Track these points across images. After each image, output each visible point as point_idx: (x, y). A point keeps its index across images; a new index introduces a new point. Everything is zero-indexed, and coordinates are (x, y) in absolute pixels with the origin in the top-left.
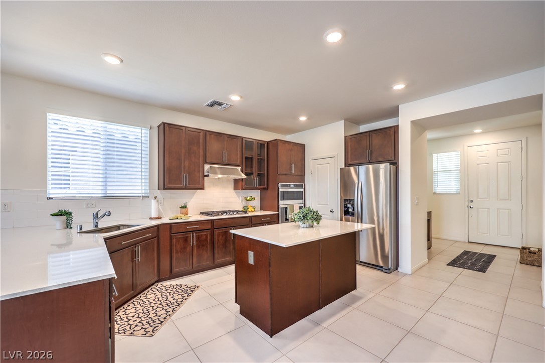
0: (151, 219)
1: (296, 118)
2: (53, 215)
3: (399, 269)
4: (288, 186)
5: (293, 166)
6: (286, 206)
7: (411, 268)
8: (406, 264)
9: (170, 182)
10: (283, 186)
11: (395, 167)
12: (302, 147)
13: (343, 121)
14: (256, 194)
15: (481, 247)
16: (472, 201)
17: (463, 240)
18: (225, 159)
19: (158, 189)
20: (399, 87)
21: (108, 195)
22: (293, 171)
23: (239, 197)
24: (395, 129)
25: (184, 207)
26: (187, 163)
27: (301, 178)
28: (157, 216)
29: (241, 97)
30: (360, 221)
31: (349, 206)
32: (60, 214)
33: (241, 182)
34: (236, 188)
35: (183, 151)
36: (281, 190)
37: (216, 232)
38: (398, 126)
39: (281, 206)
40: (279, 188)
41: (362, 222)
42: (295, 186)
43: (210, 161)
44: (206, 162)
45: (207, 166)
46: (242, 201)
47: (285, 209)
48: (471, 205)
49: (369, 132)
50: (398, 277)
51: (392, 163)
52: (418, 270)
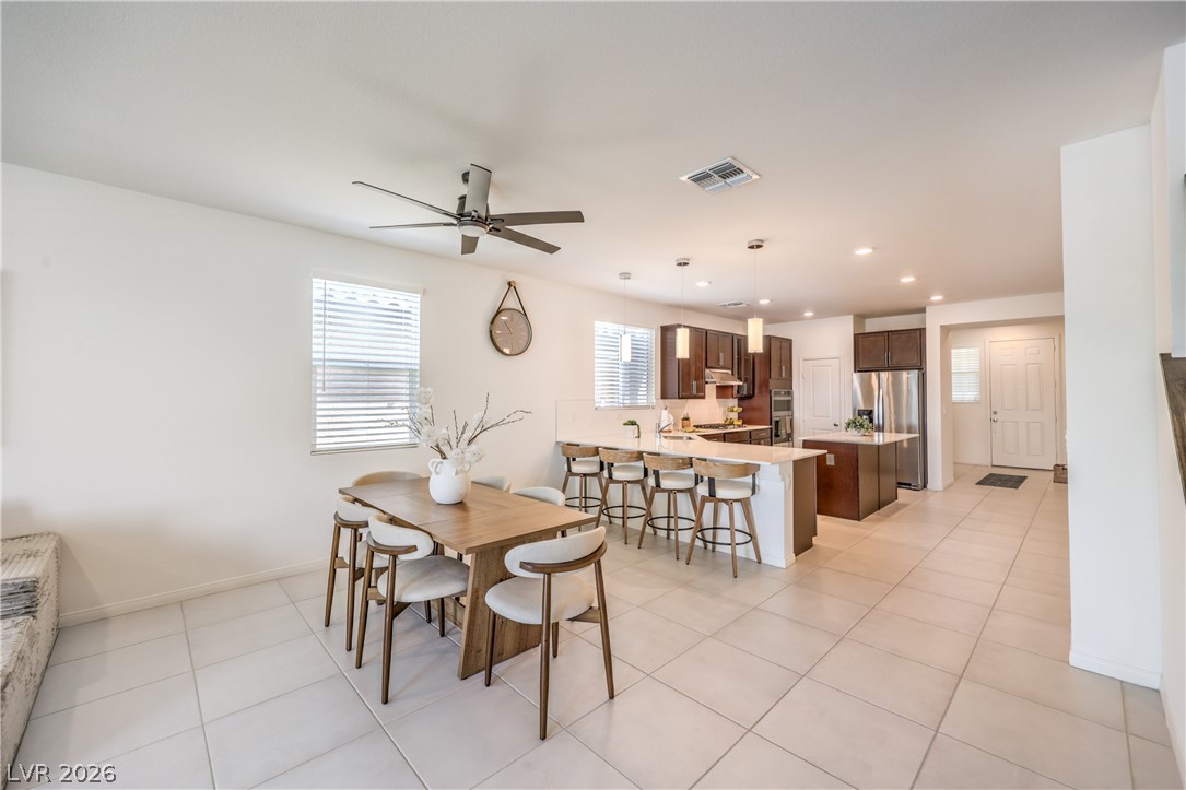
1: (800, 312)
2: (625, 424)
3: (928, 486)
4: (780, 393)
5: (782, 367)
6: (778, 419)
7: (943, 484)
8: (936, 482)
9: (683, 391)
10: (775, 394)
11: (921, 372)
12: (790, 342)
13: (851, 316)
14: (734, 403)
15: (1009, 470)
16: (995, 413)
17: (984, 463)
18: (722, 363)
19: (662, 398)
20: (936, 298)
22: (783, 375)
23: (721, 407)
24: (921, 332)
25: (687, 419)
26: (694, 369)
27: (787, 384)
28: (668, 429)
34: (718, 397)
36: (773, 398)
38: (925, 328)
39: (774, 419)
40: (771, 396)
42: (786, 394)
43: (709, 364)
44: (707, 367)
45: (707, 371)
46: (724, 412)
47: (777, 422)
48: (994, 417)
49: (888, 332)
50: (930, 493)
51: (919, 369)
52: (947, 488)
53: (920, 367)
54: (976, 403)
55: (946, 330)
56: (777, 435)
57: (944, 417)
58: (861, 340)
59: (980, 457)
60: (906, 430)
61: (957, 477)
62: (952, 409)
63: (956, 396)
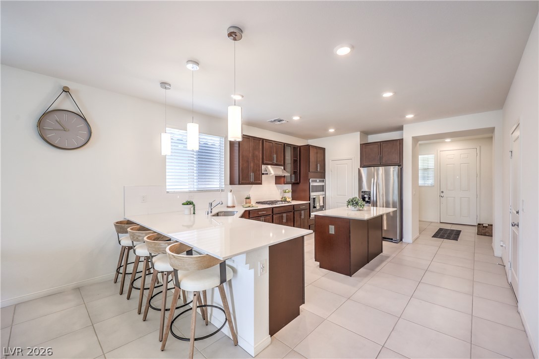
0: (228, 207)
1: (326, 130)
2: (183, 204)
3: (403, 240)
4: (316, 181)
5: (319, 165)
6: (315, 197)
7: (412, 238)
8: (408, 236)
9: (243, 180)
10: (312, 181)
11: (400, 168)
12: (323, 150)
13: (359, 133)
14: (289, 187)
15: (450, 225)
16: (442, 192)
17: (436, 221)
18: (275, 161)
19: (230, 184)
20: (410, 116)
21: (199, 189)
22: (319, 170)
23: (278, 190)
24: (401, 141)
25: (248, 198)
26: (252, 165)
27: (322, 175)
28: (232, 205)
29: (300, 117)
30: (375, 205)
31: (365, 196)
32: (189, 203)
33: (283, 178)
34: (276, 183)
35: (250, 155)
36: (311, 184)
37: (274, 216)
38: (403, 139)
39: (311, 197)
40: (310, 183)
41: (376, 206)
42: (320, 181)
43: (265, 162)
44: (263, 164)
45: (263, 167)
46: (281, 193)
47: (314, 199)
48: (442, 195)
49: (380, 142)
50: (404, 245)
51: (399, 166)
52: (415, 240)
53: (400, 164)
54: (432, 186)
55: (416, 140)
56: (314, 207)
57: (414, 195)
58: (365, 147)
59: (434, 217)
60: (391, 206)
61: (421, 231)
62: (418, 191)
63: (421, 182)
